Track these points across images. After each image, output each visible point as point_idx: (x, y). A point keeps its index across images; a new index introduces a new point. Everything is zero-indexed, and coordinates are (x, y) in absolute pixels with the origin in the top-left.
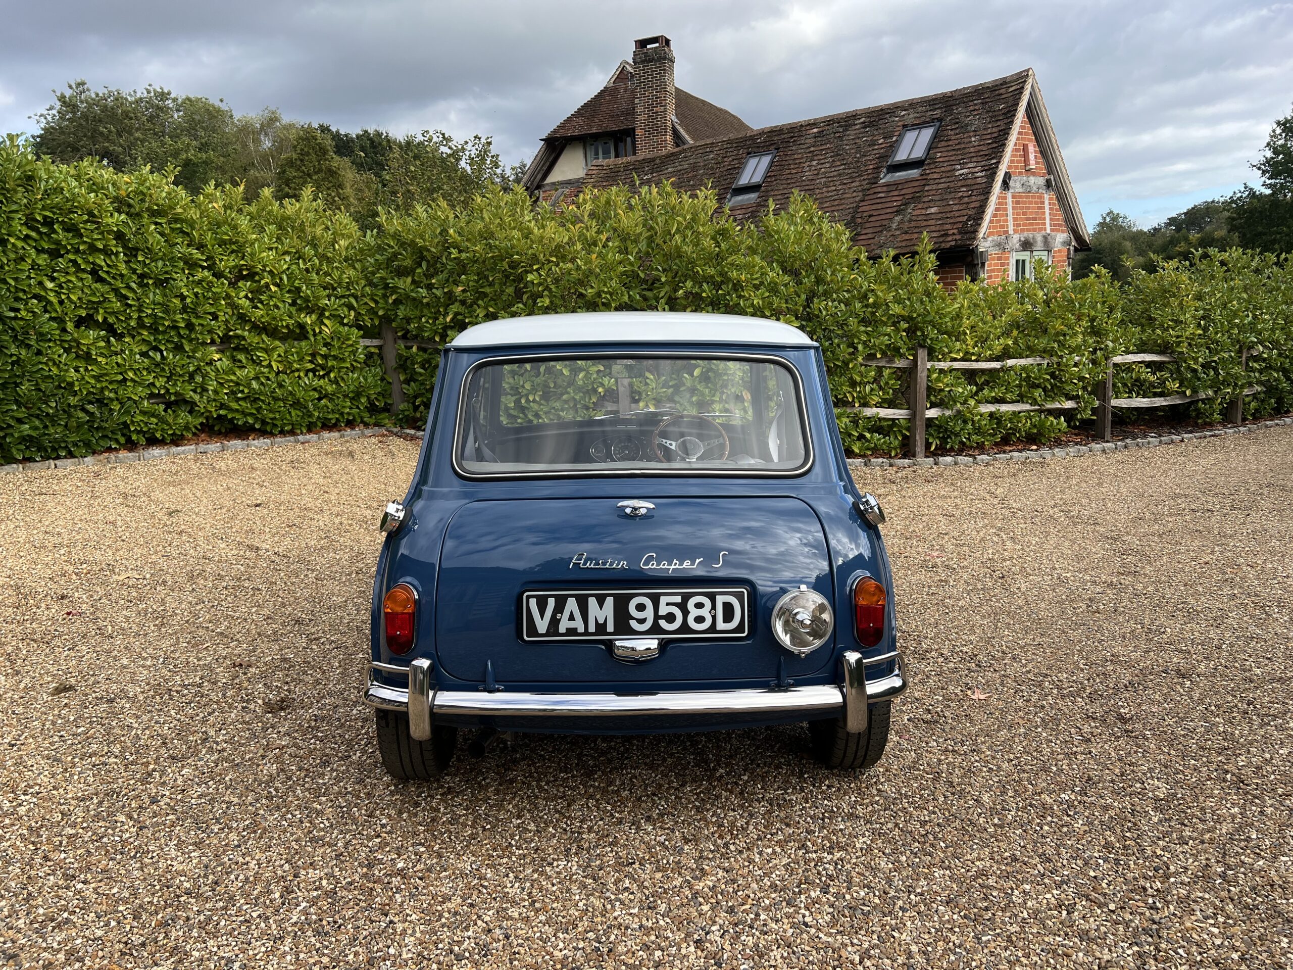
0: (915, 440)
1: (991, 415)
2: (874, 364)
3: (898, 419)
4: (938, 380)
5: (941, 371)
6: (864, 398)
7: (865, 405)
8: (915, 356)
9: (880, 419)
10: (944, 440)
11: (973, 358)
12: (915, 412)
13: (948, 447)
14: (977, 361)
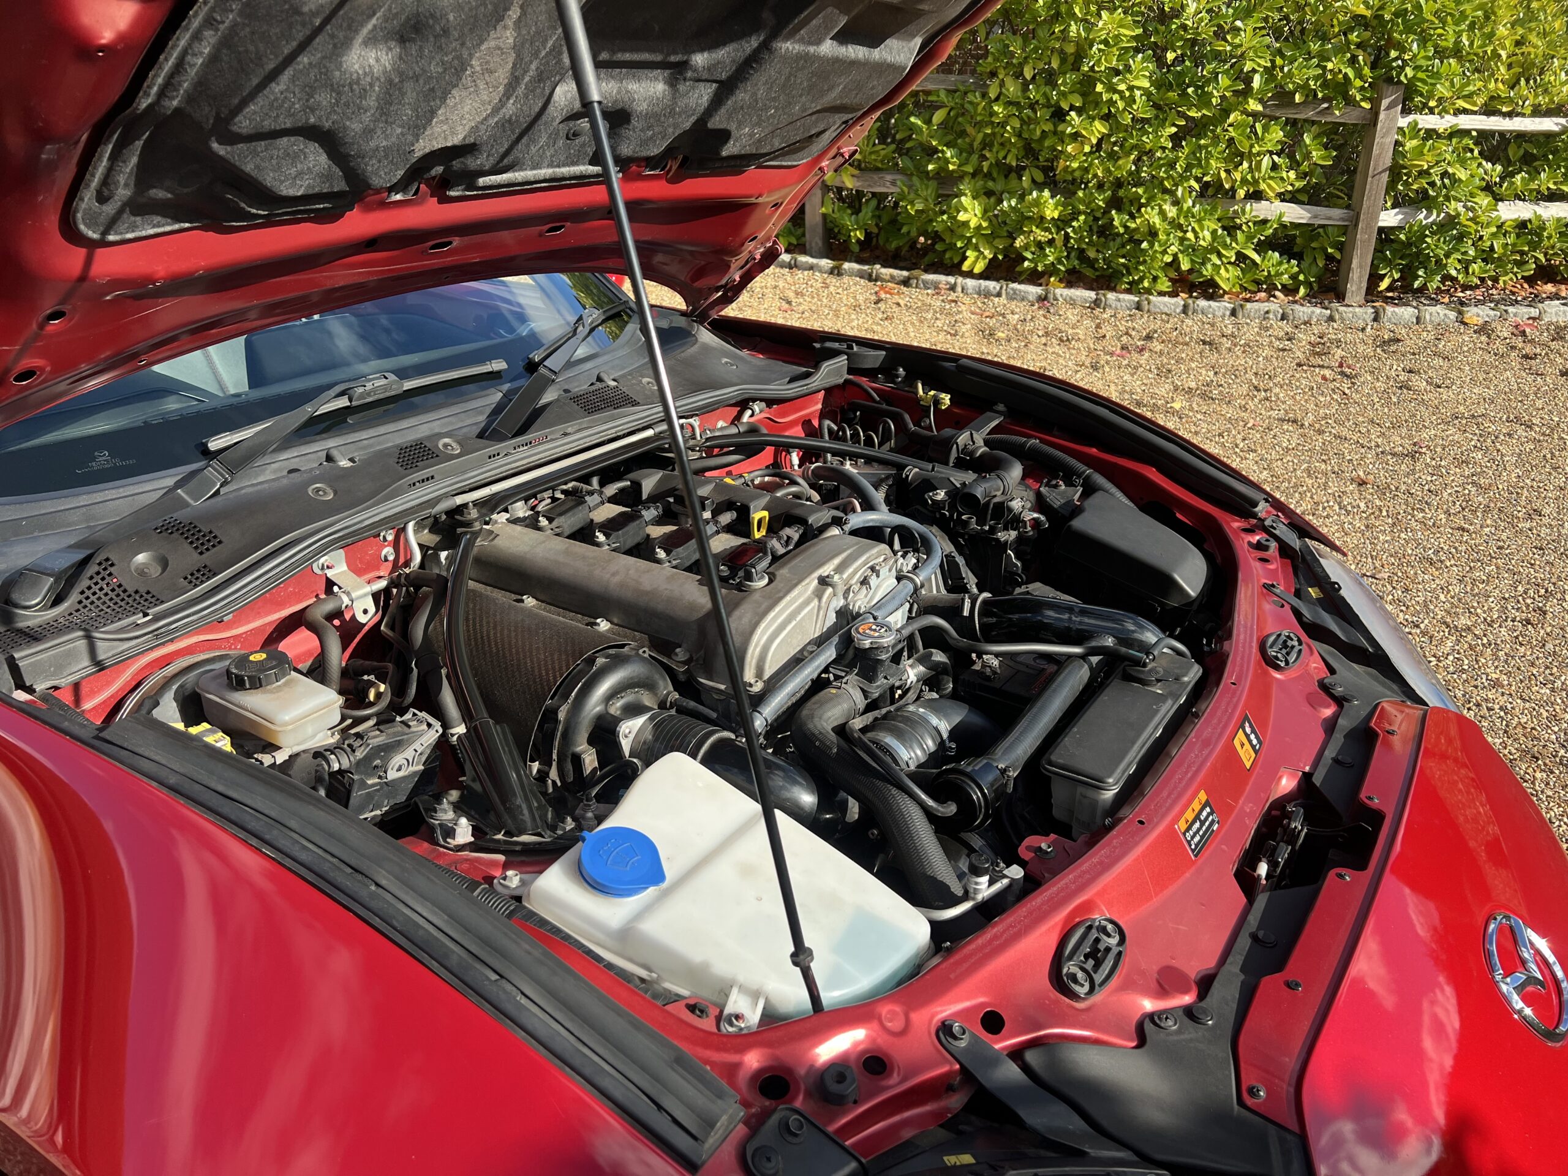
0: (1349, 269)
1: (1522, 225)
2: (1284, 114)
3: (1323, 226)
4: (1419, 152)
5: (1431, 134)
6: (1256, 182)
7: (1257, 196)
8: (1376, 104)
9: (1283, 226)
10: (1407, 275)
11: (1504, 109)
12: (1358, 215)
13: (1416, 284)
14: (1510, 115)
